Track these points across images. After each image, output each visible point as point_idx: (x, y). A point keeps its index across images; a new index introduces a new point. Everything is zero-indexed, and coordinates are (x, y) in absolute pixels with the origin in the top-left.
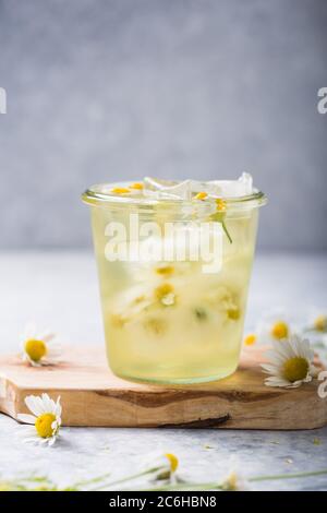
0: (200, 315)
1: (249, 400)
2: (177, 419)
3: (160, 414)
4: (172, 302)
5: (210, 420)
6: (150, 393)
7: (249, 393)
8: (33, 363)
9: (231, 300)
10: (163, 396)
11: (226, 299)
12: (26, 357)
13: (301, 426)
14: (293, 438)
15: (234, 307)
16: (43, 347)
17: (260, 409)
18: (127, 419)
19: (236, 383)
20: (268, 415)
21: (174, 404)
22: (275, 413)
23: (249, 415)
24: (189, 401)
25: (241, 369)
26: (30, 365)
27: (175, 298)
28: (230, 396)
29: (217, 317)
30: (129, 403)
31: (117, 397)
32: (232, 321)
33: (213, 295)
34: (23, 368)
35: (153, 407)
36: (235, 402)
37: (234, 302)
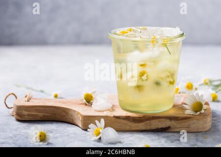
0: (158, 84)
1: (178, 120)
2: (148, 128)
3: (141, 126)
4: (146, 79)
5: (162, 128)
6: (137, 117)
7: (178, 117)
8: (87, 103)
9: (170, 77)
10: (143, 118)
11: (168, 77)
12: (84, 101)
13: (200, 130)
14: (196, 136)
15: (172, 80)
16: (91, 97)
17: (183, 124)
18: (128, 128)
19: (173, 113)
20: (186, 126)
21: (147, 122)
22: (189, 125)
23: (178, 126)
24: (154, 120)
25: (174, 106)
26: (86, 105)
27: (147, 76)
28: (171, 118)
29: (165, 84)
30: (129, 122)
31: (124, 119)
32: (171, 85)
33: (163, 75)
34: (83, 106)
35: (139, 123)
36: (173, 121)
37: (172, 78)
